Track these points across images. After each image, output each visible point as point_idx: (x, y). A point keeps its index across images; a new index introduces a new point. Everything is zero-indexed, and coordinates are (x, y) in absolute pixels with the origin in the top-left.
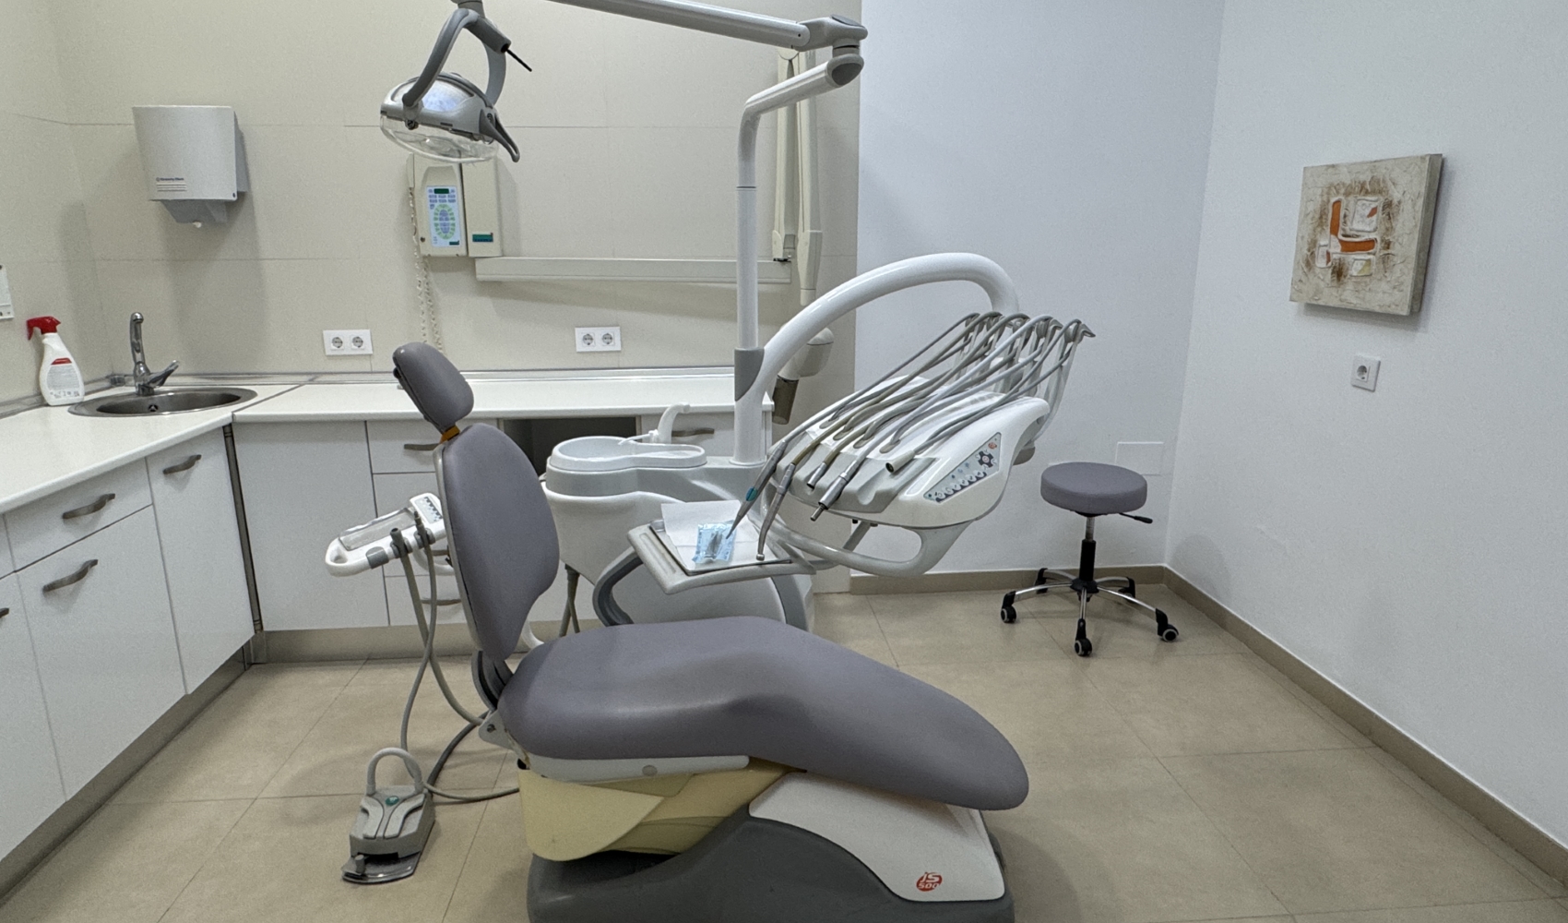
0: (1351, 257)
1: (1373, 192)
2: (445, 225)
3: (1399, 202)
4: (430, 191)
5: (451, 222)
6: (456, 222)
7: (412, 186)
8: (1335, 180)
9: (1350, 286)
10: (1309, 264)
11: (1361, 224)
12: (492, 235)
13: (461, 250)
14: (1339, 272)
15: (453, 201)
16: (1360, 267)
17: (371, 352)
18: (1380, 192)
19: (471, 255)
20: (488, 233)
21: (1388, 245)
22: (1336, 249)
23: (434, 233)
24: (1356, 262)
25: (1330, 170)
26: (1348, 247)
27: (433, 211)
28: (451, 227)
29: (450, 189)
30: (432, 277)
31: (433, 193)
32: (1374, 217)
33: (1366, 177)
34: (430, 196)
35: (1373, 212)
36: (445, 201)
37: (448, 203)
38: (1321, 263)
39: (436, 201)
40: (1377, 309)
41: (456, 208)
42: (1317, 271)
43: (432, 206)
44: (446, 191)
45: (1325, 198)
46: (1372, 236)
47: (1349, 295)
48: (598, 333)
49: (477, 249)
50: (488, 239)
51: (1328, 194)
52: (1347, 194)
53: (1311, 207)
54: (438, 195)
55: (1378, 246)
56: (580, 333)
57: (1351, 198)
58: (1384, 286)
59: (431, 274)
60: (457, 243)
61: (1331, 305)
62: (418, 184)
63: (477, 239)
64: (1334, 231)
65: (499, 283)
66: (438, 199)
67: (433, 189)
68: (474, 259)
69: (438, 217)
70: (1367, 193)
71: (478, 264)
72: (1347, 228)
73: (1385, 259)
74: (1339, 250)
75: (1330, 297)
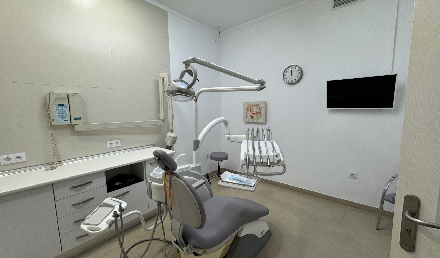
0: (254, 115)
1: (257, 106)
2: (62, 115)
3: (261, 108)
4: (56, 105)
5: (65, 114)
6: (67, 114)
7: (48, 103)
8: (249, 104)
9: (255, 119)
10: (246, 116)
11: (255, 110)
12: (81, 117)
13: (69, 123)
14: (252, 117)
15: (66, 108)
16: (256, 116)
17: (25, 160)
18: (258, 106)
19: (73, 123)
20: (79, 117)
21: (260, 113)
22: (251, 114)
23: (58, 118)
24: (255, 116)
25: (248, 103)
26: (254, 113)
27: (58, 111)
28: (65, 116)
29: (64, 104)
30: (54, 132)
31: (58, 106)
32: (257, 110)
33: (255, 104)
34: (56, 106)
35: (257, 109)
36: (63, 108)
37: (63, 109)
38: (249, 116)
39: (59, 108)
40: (260, 122)
41: (67, 110)
42: (248, 117)
43: (57, 110)
44: (63, 105)
45: (248, 107)
46: (257, 112)
47: (255, 120)
48: (114, 142)
49: (74, 122)
50: (80, 119)
51: (249, 106)
52: (252, 106)
53: (245, 108)
54: (59, 106)
55: (259, 113)
56: (108, 143)
57: (253, 107)
58: (261, 119)
59: (54, 131)
60: (68, 121)
61: (252, 122)
62: (52, 102)
63: (75, 119)
64: (251, 111)
65: (81, 131)
66: (59, 107)
67: (58, 104)
68: (73, 125)
69: (60, 113)
70: (255, 106)
71: (75, 126)
72: (253, 111)
73: (260, 115)
74: (252, 114)
75: (251, 121)
